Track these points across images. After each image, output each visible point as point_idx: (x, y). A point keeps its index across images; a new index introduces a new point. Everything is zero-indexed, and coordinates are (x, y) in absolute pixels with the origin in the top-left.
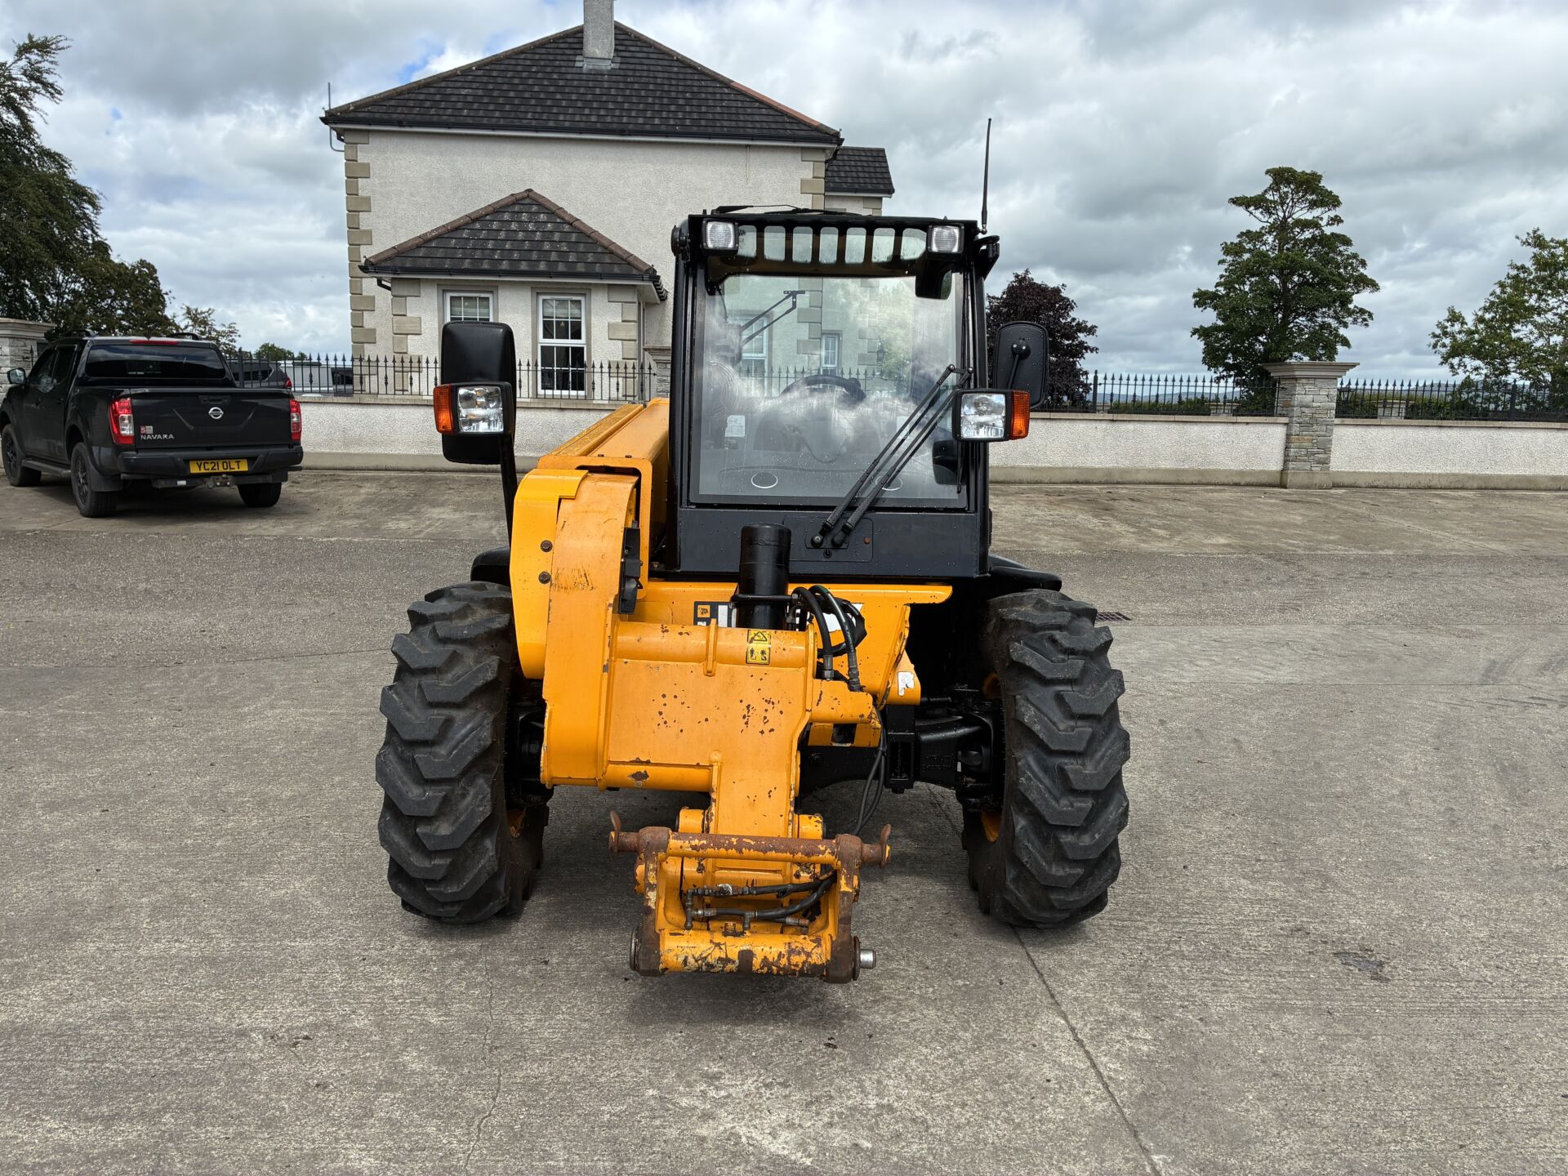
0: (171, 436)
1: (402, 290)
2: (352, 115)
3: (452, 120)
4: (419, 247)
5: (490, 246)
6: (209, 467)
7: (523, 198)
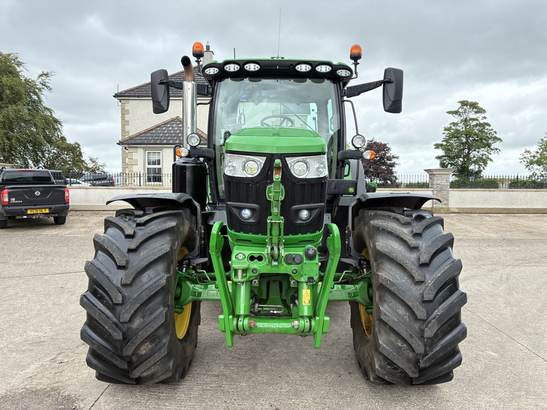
0: (21, 201)
1: (131, 150)
2: (123, 95)
5: (161, 135)
6: (34, 212)
7: (175, 119)
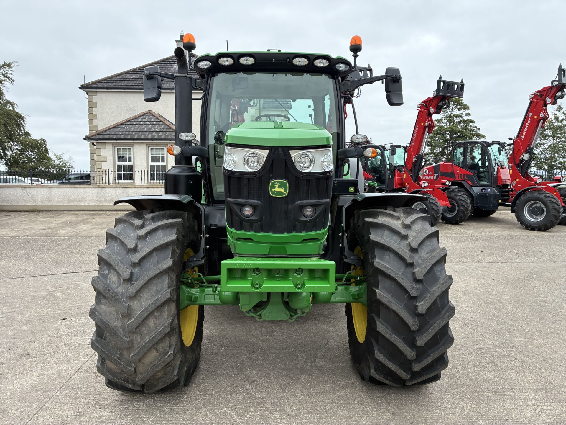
1: (99, 146)
3: (125, 87)
4: (106, 131)
5: (132, 130)
7: (147, 113)
